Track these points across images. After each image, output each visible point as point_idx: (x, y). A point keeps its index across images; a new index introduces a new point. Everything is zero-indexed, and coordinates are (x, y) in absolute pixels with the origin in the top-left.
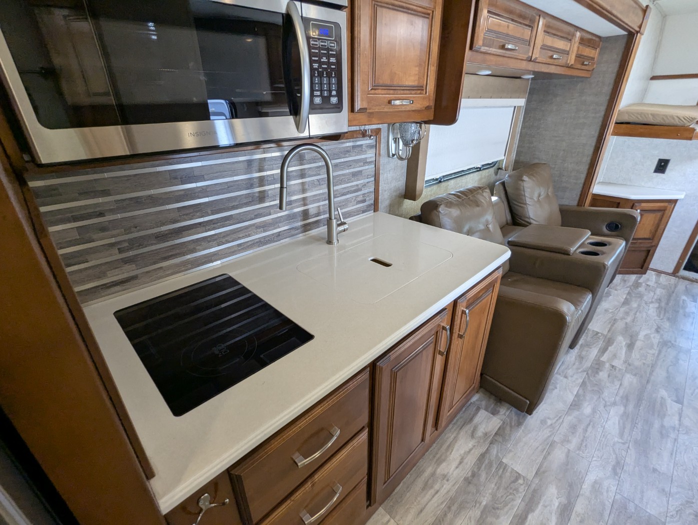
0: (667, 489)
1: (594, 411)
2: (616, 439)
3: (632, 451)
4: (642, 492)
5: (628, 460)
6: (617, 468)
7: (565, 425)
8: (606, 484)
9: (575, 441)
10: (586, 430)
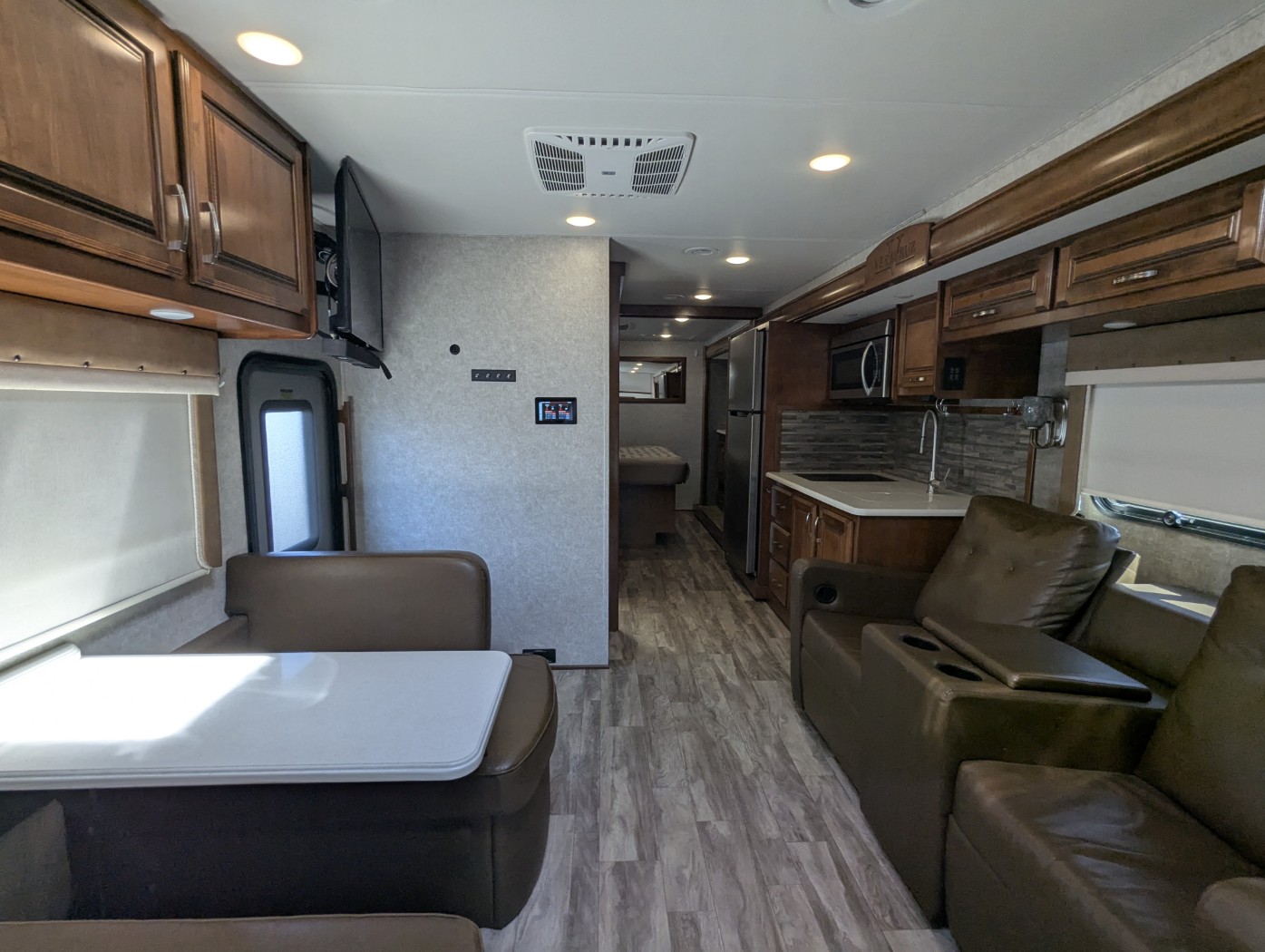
0: (677, 722)
1: (764, 754)
2: (728, 737)
3: (711, 733)
4: (690, 711)
5: (710, 726)
6: (713, 716)
7: (770, 725)
8: (713, 702)
9: (752, 717)
10: (754, 731)
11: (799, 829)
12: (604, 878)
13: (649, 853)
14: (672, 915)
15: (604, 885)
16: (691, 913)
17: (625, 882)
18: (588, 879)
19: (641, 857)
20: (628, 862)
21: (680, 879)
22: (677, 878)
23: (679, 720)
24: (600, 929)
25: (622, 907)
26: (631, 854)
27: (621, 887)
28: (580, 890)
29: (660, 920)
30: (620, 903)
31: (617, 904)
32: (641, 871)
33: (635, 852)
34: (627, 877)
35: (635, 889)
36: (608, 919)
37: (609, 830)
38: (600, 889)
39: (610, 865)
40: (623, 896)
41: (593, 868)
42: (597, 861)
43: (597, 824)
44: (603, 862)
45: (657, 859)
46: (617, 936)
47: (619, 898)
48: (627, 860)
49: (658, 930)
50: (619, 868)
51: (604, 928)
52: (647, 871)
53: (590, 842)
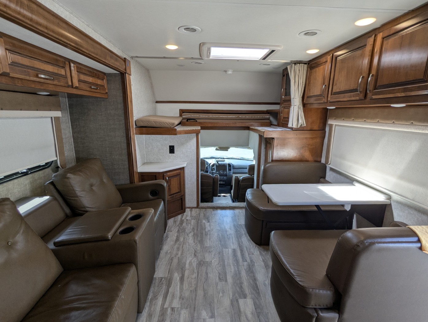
11: (172, 314)
12: (249, 293)
13: (234, 303)
14: (226, 281)
15: (248, 290)
16: (220, 281)
17: (242, 291)
18: (254, 292)
19: (237, 301)
20: (242, 298)
21: (223, 292)
22: (224, 292)
23: (209, 251)
24: (246, 278)
25: (241, 283)
26: (241, 301)
27: (242, 289)
28: (255, 288)
29: (230, 280)
30: (242, 284)
31: (243, 284)
32: (237, 295)
33: (240, 303)
34: (241, 293)
35: (238, 289)
36: (245, 280)
37: (252, 313)
38: (249, 289)
39: (248, 297)
40: (241, 287)
41: (254, 296)
42: (253, 299)
43: (258, 317)
44: (251, 298)
45: (232, 300)
46: (241, 276)
47: (243, 286)
48: (242, 299)
49: (230, 277)
50: (245, 297)
51: (245, 278)
52: (235, 295)
53: (258, 307)
